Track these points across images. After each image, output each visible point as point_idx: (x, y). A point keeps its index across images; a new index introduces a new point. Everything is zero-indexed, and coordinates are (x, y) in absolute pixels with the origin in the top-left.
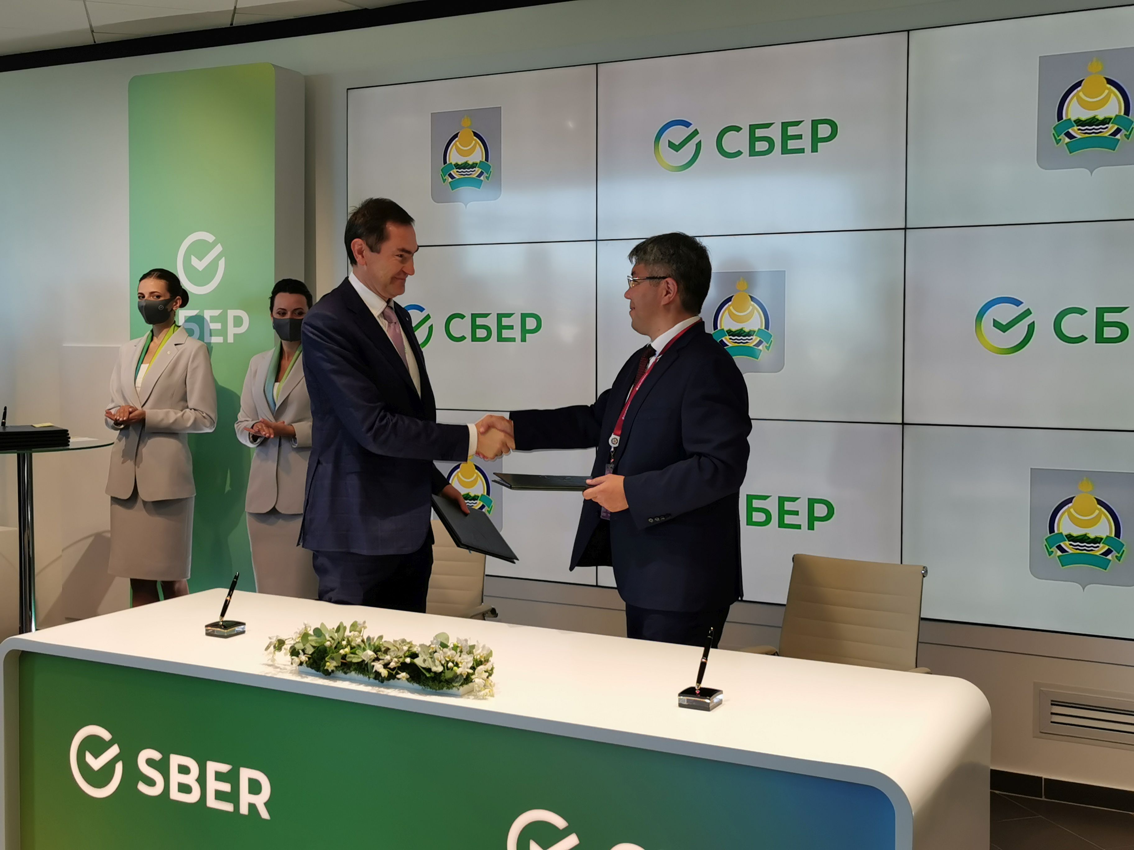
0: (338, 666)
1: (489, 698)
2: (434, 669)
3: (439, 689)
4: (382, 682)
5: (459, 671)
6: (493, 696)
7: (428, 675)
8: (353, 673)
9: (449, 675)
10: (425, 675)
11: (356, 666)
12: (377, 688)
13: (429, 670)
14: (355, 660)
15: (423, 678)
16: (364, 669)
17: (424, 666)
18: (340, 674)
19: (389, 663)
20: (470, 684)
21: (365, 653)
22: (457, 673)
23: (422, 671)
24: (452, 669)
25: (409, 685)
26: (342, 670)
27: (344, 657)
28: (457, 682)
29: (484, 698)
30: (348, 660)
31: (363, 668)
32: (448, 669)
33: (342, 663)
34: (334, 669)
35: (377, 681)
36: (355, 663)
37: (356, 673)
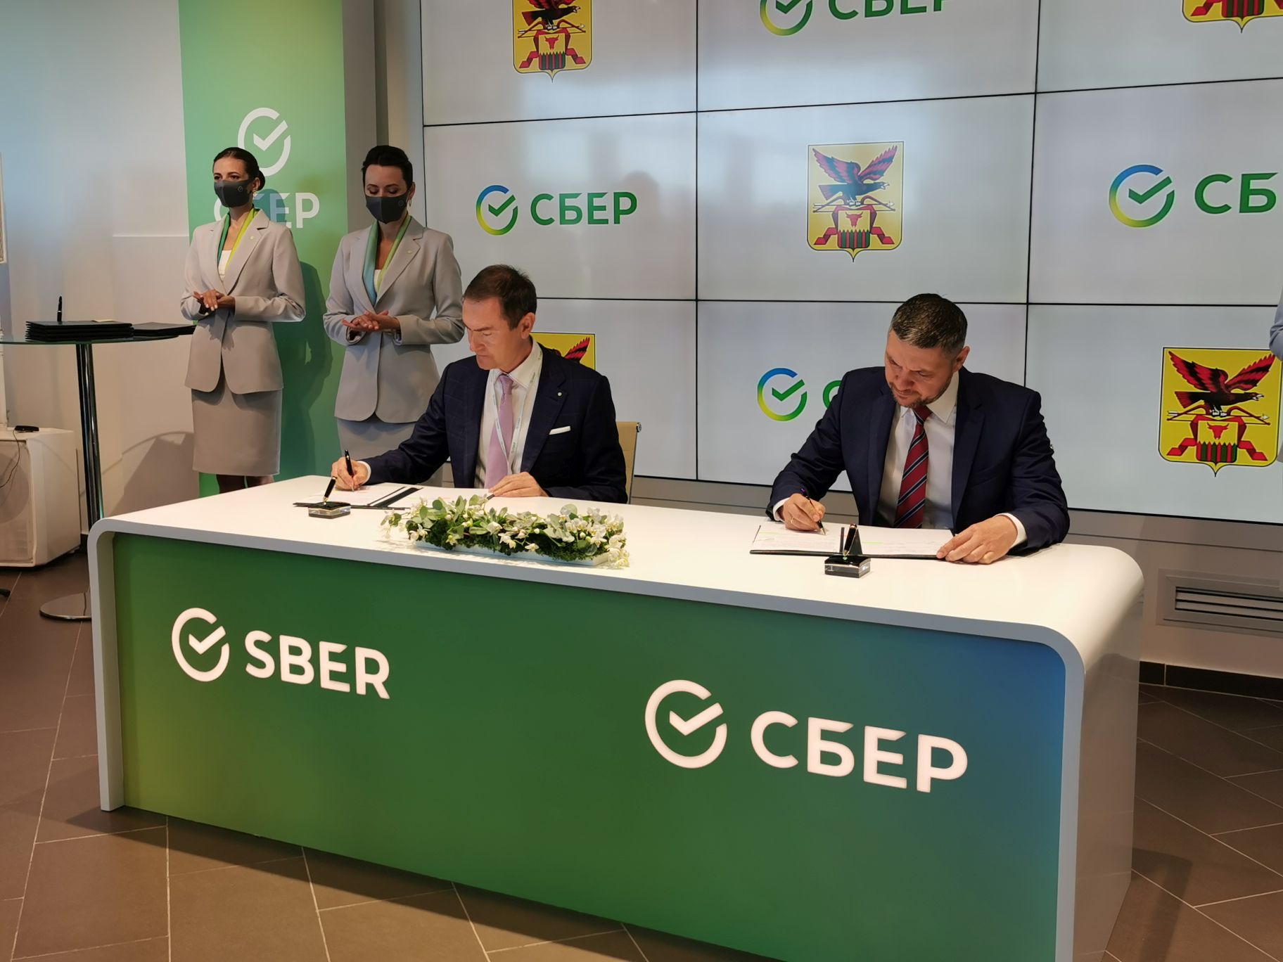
0: (461, 539)
1: (624, 568)
2: (565, 539)
3: (571, 560)
4: (509, 554)
5: (592, 540)
6: (627, 566)
7: (559, 545)
8: (477, 546)
9: (581, 545)
10: (557, 545)
11: (480, 538)
12: (504, 561)
13: (560, 540)
14: (479, 533)
15: (553, 548)
16: (489, 541)
17: (554, 536)
18: (463, 547)
19: (517, 535)
20: (605, 554)
21: (490, 524)
22: (589, 543)
23: (552, 542)
24: (585, 539)
25: (539, 556)
26: (465, 543)
27: (467, 530)
28: (590, 552)
29: (619, 567)
30: (472, 532)
31: (487, 540)
32: (580, 538)
33: (464, 535)
34: (456, 542)
35: (503, 554)
36: (478, 536)
37: (479, 546)
